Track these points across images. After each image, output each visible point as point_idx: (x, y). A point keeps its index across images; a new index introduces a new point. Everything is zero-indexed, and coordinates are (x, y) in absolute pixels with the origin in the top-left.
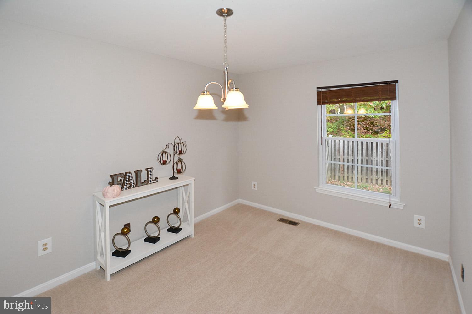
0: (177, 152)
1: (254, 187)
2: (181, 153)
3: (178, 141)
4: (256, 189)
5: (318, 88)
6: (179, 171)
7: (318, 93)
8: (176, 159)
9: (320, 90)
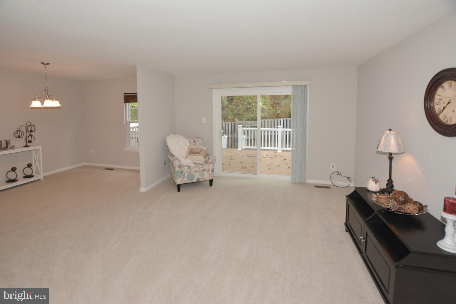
0: (28, 130)
1: (93, 153)
2: (31, 131)
3: (29, 124)
4: (94, 154)
5: (125, 94)
6: (30, 142)
7: (125, 96)
8: (28, 134)
9: (125, 95)
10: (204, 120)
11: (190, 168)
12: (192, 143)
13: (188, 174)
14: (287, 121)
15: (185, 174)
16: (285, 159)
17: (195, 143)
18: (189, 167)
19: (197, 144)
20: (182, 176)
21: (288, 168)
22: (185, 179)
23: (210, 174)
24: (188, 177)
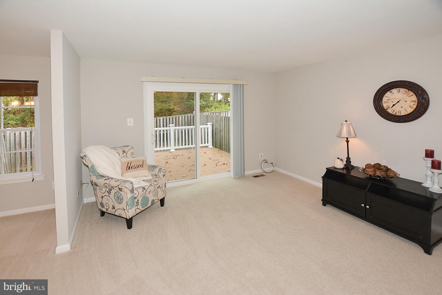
10: (130, 122)
11: (145, 189)
12: (121, 155)
13: (141, 198)
14: (166, 119)
15: (138, 200)
16: (189, 158)
17: (125, 154)
18: (143, 188)
19: (129, 154)
20: (136, 204)
21: (203, 165)
22: (140, 206)
23: (164, 190)
24: (142, 203)
